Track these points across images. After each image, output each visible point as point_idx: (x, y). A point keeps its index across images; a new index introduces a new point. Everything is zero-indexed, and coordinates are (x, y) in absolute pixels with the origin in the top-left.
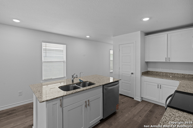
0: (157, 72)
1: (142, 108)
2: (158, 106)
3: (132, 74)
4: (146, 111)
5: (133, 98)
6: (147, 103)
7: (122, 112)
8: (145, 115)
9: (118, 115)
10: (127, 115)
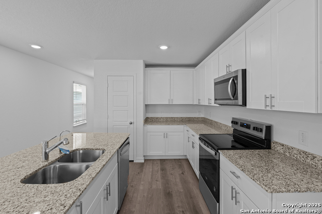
0: (157, 118)
1: (151, 170)
2: (164, 160)
3: (131, 123)
4: (158, 171)
5: (133, 161)
6: (152, 161)
7: (132, 186)
8: (160, 176)
9: (130, 194)
10: (141, 188)
